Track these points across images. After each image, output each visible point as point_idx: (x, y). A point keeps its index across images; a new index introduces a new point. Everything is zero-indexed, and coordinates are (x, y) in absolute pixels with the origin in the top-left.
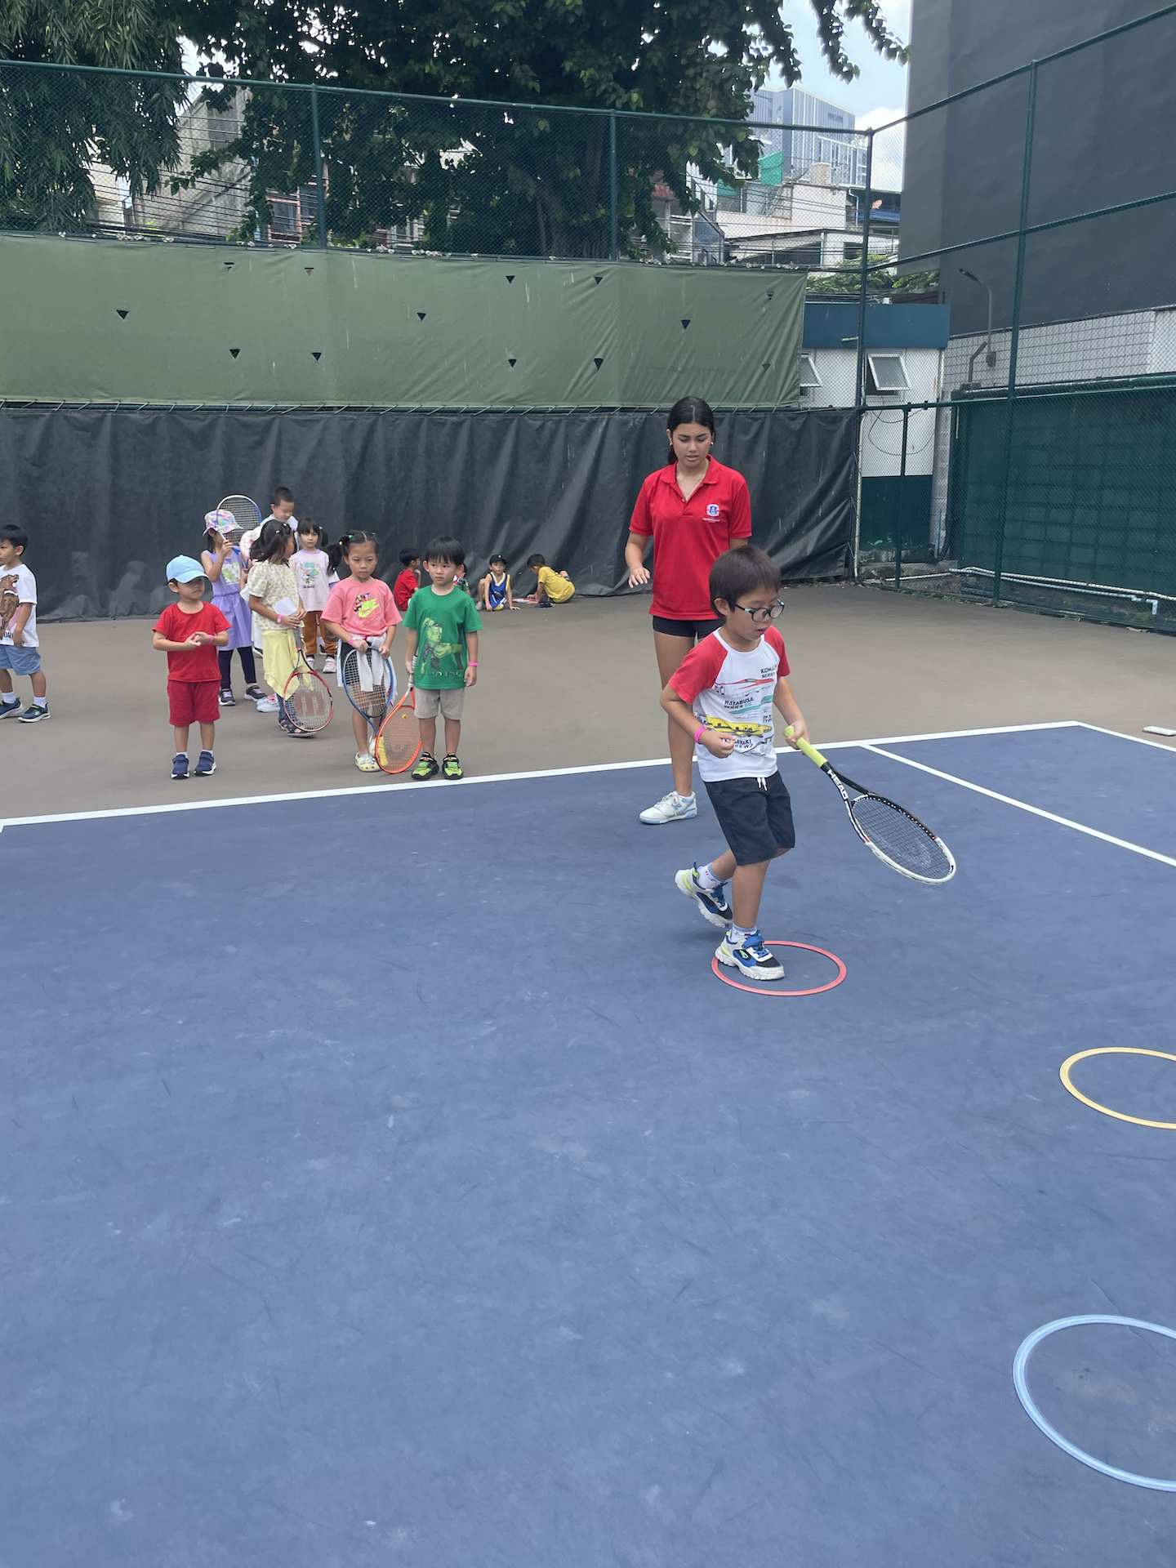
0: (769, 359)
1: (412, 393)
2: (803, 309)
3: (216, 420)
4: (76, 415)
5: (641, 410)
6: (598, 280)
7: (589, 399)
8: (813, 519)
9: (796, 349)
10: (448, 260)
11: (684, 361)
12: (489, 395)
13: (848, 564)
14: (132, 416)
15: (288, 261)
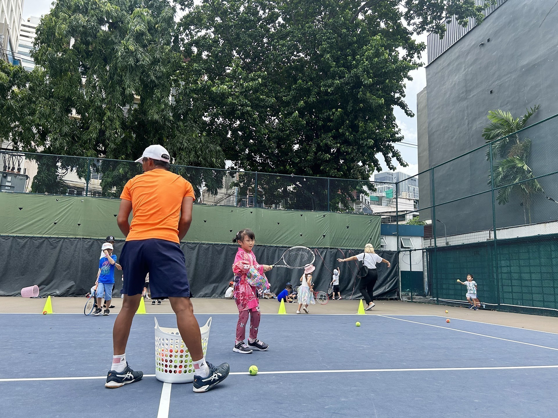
0: (371, 237)
1: (275, 242)
2: (380, 225)
3: (224, 247)
4: (190, 245)
5: (335, 249)
6: (324, 216)
7: (321, 245)
8: (387, 281)
9: (379, 235)
10: (286, 211)
11: (348, 237)
12: (295, 243)
13: (398, 295)
14: (204, 246)
15: (246, 211)
